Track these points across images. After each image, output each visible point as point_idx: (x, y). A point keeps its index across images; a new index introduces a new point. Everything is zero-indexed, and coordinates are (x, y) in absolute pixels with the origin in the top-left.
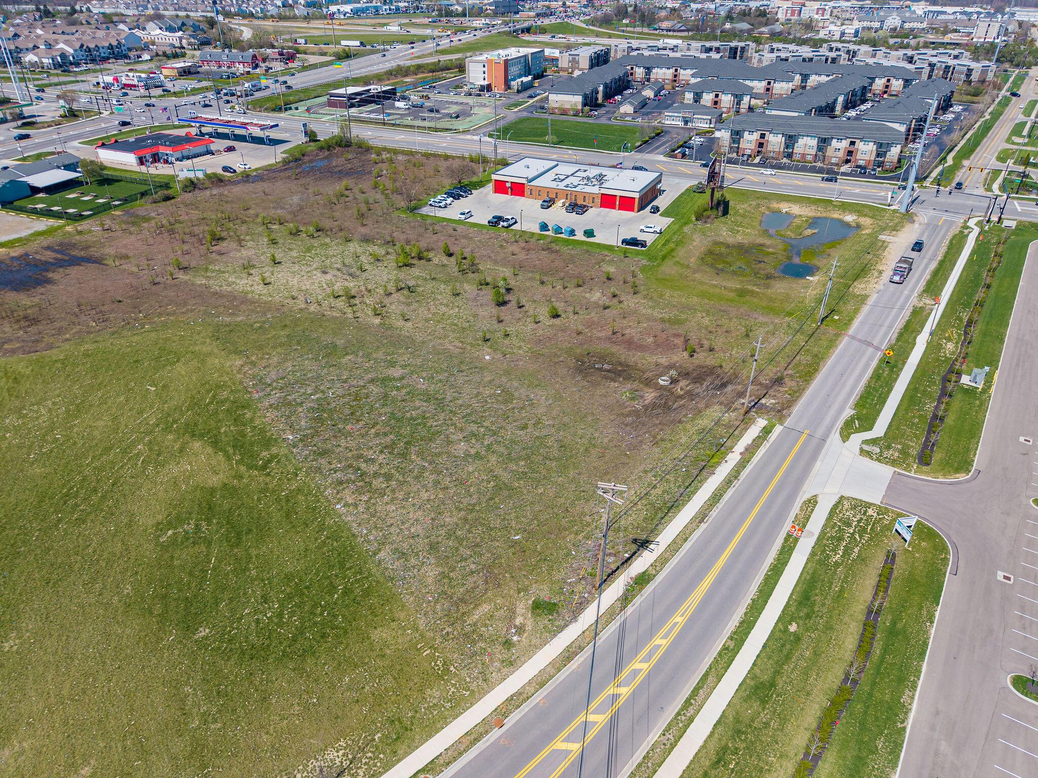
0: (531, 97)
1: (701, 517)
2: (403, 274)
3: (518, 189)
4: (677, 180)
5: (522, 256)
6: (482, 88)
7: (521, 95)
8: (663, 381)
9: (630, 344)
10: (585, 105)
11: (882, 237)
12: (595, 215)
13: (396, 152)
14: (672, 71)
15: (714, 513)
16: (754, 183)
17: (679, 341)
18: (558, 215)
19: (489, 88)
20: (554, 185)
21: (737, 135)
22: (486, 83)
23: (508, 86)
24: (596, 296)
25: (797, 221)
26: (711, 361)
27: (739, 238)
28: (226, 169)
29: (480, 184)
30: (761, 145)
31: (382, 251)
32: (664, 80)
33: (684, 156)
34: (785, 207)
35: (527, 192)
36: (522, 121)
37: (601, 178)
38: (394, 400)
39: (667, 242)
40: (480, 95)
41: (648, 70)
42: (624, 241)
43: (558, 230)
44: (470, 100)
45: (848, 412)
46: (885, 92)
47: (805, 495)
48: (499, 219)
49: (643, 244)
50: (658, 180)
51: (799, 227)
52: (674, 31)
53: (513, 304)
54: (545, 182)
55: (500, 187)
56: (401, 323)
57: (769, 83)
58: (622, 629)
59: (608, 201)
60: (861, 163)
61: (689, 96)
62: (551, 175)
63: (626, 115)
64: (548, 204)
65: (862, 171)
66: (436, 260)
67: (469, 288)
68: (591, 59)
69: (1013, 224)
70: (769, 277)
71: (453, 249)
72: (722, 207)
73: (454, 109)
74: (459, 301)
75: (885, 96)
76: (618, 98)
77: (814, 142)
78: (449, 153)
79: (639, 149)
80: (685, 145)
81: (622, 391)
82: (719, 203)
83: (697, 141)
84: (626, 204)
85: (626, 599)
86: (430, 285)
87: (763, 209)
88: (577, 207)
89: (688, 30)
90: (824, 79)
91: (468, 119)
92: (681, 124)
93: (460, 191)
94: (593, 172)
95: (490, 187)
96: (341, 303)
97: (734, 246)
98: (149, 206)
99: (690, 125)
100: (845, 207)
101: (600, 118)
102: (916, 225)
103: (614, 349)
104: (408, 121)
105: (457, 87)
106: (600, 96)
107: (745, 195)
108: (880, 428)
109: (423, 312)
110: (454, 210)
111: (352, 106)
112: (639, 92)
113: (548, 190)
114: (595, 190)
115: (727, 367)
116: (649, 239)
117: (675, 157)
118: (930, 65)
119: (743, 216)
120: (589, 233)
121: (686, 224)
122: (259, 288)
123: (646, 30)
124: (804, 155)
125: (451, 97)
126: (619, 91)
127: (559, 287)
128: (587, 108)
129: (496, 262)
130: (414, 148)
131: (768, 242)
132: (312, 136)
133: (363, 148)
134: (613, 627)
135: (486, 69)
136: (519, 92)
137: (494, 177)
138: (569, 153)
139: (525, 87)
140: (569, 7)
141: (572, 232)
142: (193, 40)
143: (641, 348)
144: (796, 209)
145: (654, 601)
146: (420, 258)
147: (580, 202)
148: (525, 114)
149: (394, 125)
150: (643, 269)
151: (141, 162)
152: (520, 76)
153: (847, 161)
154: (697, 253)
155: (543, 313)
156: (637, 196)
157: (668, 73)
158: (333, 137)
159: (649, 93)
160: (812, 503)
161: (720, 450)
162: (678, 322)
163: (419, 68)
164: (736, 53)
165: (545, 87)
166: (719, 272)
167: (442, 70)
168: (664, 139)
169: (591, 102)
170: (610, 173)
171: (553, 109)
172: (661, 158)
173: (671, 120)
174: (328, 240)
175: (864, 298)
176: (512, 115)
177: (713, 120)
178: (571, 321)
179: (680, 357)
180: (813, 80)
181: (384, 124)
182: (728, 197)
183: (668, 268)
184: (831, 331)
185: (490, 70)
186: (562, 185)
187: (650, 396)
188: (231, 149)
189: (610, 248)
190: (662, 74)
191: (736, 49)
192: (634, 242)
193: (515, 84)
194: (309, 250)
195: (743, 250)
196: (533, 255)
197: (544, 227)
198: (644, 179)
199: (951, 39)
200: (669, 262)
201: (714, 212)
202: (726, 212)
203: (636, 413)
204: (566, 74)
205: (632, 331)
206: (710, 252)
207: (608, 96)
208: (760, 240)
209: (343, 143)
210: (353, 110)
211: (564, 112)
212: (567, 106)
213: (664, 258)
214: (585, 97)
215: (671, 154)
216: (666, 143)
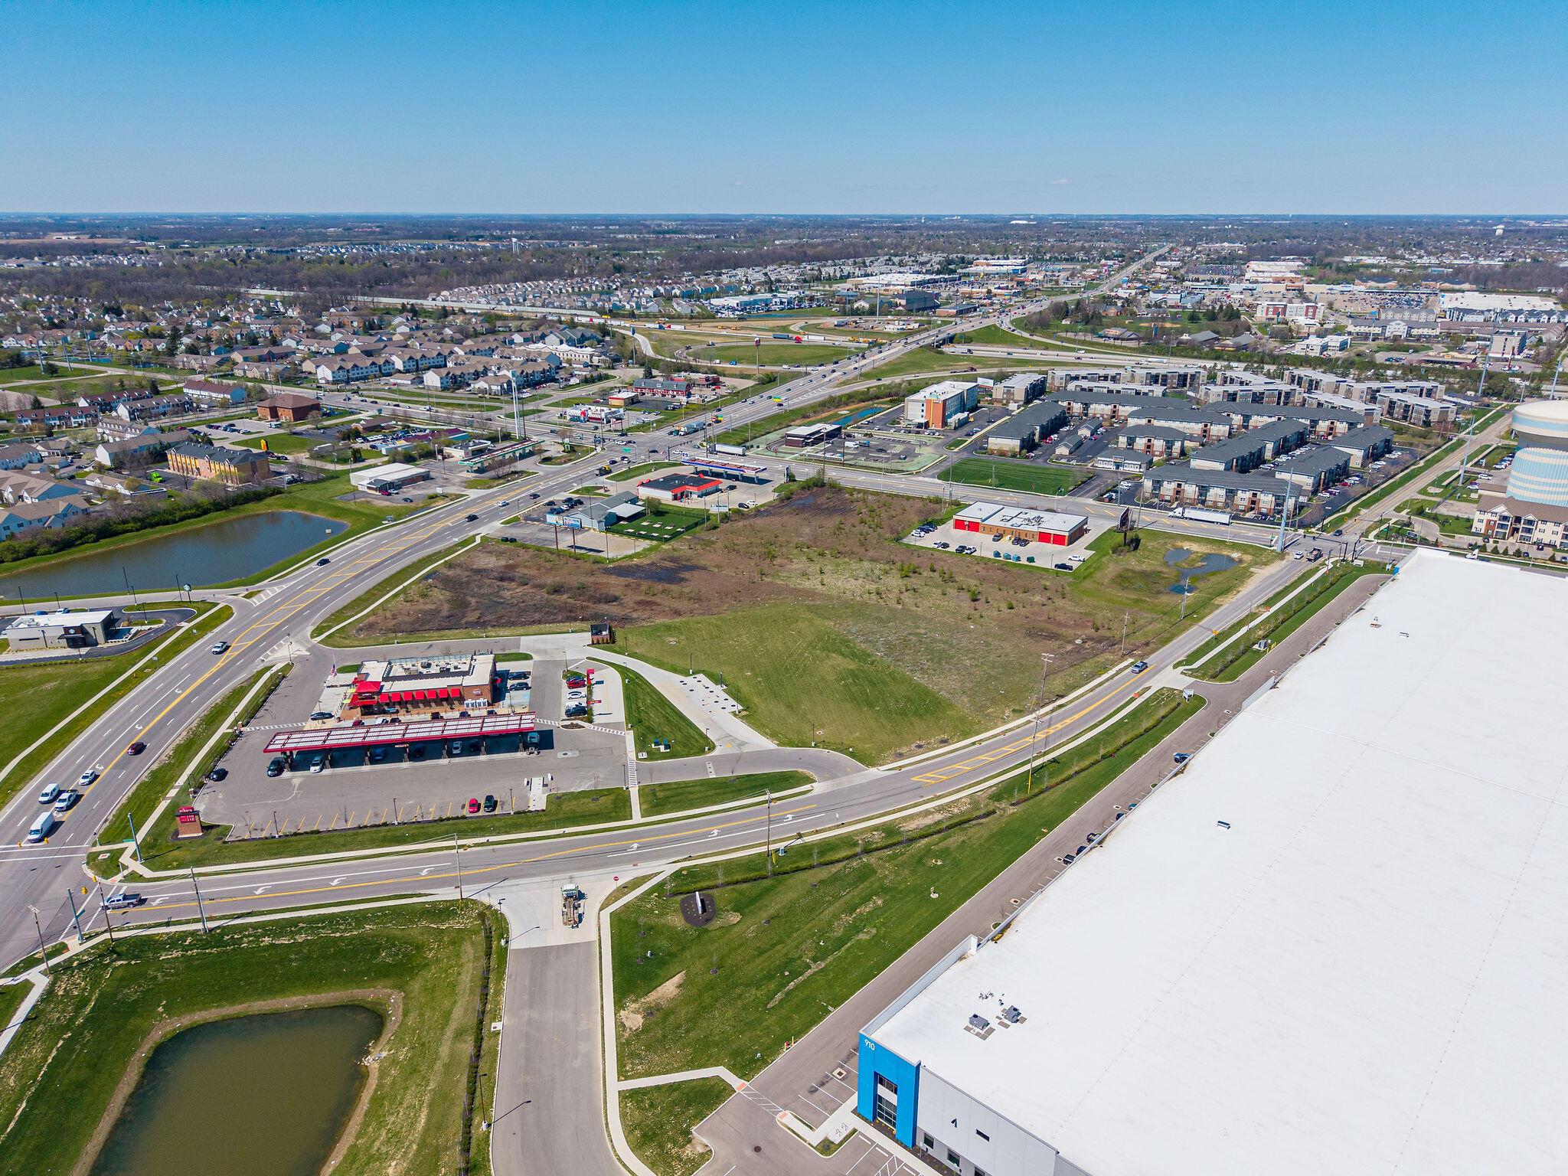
0: (968, 435)
1: (1092, 690)
2: (906, 581)
3: (974, 527)
4: (1101, 522)
5: (983, 573)
6: (920, 426)
7: (958, 432)
8: (1078, 641)
9: (1059, 624)
10: (1022, 447)
11: (1252, 569)
12: (1034, 547)
13: (865, 492)
14: (1110, 407)
15: (1098, 689)
16: (1166, 525)
17: (1090, 624)
18: (1006, 546)
19: (926, 425)
20: (1002, 524)
21: (1157, 485)
22: (923, 421)
23: (945, 423)
24: (1037, 598)
25: (1193, 556)
26: (1107, 634)
27: (1144, 567)
28: (741, 505)
29: (942, 522)
30: (1178, 492)
31: (887, 567)
32: (1102, 416)
33: (1111, 500)
34: (1186, 545)
35: (981, 529)
36: (964, 462)
37: (1039, 520)
38: (925, 643)
39: (1089, 567)
40: (918, 433)
41: (1086, 406)
42: (1056, 566)
43: (1008, 557)
44: (913, 438)
45: (1182, 658)
46: (1330, 434)
47: (1147, 685)
48: (964, 548)
49: (1070, 568)
50: (1085, 522)
51: (1194, 560)
52: (1123, 339)
53: (984, 600)
54: (995, 521)
55: (959, 525)
56: (915, 608)
57: (1206, 426)
58: (1051, 719)
59: (1044, 537)
60: (1264, 511)
61: (1123, 441)
62: (999, 516)
63: (1061, 456)
64: (998, 538)
65: (1263, 518)
66: (925, 574)
67: (952, 591)
68: (1027, 391)
69: (1361, 563)
70: (1159, 592)
71: (936, 567)
72: (1135, 543)
73: (898, 449)
74: (946, 598)
75: (1330, 438)
76: (1054, 437)
77: (1223, 492)
78: (910, 494)
79: (1072, 493)
80: (1114, 489)
81: (1055, 644)
82: (1132, 541)
83: (1125, 485)
84: (1059, 540)
85: (1053, 711)
86: (926, 589)
87: (1169, 546)
88: (1020, 541)
89: (1138, 339)
90: (1266, 420)
91: (916, 460)
92: (1113, 468)
93: (929, 526)
94: (1033, 514)
95: (951, 523)
96: (874, 596)
97: (1139, 572)
98: (704, 533)
99: (1121, 469)
100: (1235, 546)
101: (1036, 461)
102: (1284, 562)
103: (1049, 626)
104: (862, 461)
105: (894, 422)
106: (1037, 438)
107: (1155, 535)
108: (1195, 666)
109: (926, 603)
110: (930, 540)
111: (807, 444)
112: (1075, 431)
113: (998, 528)
114: (1035, 529)
115: (1117, 637)
116: (1075, 565)
117: (1102, 500)
118: (1391, 402)
119: (1151, 551)
120: (1031, 560)
121: (1104, 555)
122: (820, 587)
123: (1089, 338)
124: (1215, 503)
125: (891, 434)
126: (1055, 431)
127: (1012, 592)
128: (1025, 451)
129: (966, 576)
130: (882, 489)
131: (1165, 570)
132: (791, 478)
133: (836, 488)
134: (1048, 717)
135: (924, 408)
136: (956, 428)
137: (955, 517)
138: (1011, 496)
139: (962, 424)
140: (995, 295)
141: (1018, 559)
142: (603, 357)
143: (1065, 626)
144: (1195, 547)
145: (1065, 712)
146: (915, 572)
147: (1023, 537)
148: (965, 455)
149: (851, 465)
150: (1069, 584)
151: (675, 498)
152: (955, 413)
153: (1252, 509)
154: (1110, 576)
155: (1004, 606)
156: (1067, 534)
157: (1107, 409)
158: (811, 479)
159: (1084, 432)
160: (1149, 688)
161: (1106, 669)
162: (1091, 615)
163: (850, 398)
164: (1185, 380)
165: (981, 422)
166: (1124, 589)
167: (871, 399)
168: (1095, 483)
169: (1029, 445)
170: (1046, 516)
171: (992, 450)
172: (1091, 501)
173: (1104, 463)
174: (846, 560)
175: (1219, 606)
176: (955, 455)
177: (1144, 466)
178: (1019, 609)
179: (1091, 632)
180: (1257, 421)
181: (843, 464)
182: (1141, 535)
183: (1087, 584)
184: (1189, 622)
185: (928, 409)
186: (1008, 525)
187: (1069, 647)
188: (732, 488)
189: (1046, 570)
190: (1100, 409)
191: (1186, 375)
192: (1063, 566)
193: (953, 420)
194: (838, 565)
195: (1144, 575)
196: (991, 573)
197: (997, 554)
198: (1074, 521)
199: (1453, 357)
200: (1087, 581)
201: (1127, 548)
202: (1136, 548)
203: (1062, 654)
204: (1000, 405)
205: (1060, 617)
206: (1120, 576)
207: (1045, 435)
208: (1159, 569)
209: (818, 484)
210: (809, 448)
211: (1002, 454)
212: (1006, 448)
213: (1085, 578)
214: (1023, 441)
215: (1100, 498)
216: (1098, 485)
